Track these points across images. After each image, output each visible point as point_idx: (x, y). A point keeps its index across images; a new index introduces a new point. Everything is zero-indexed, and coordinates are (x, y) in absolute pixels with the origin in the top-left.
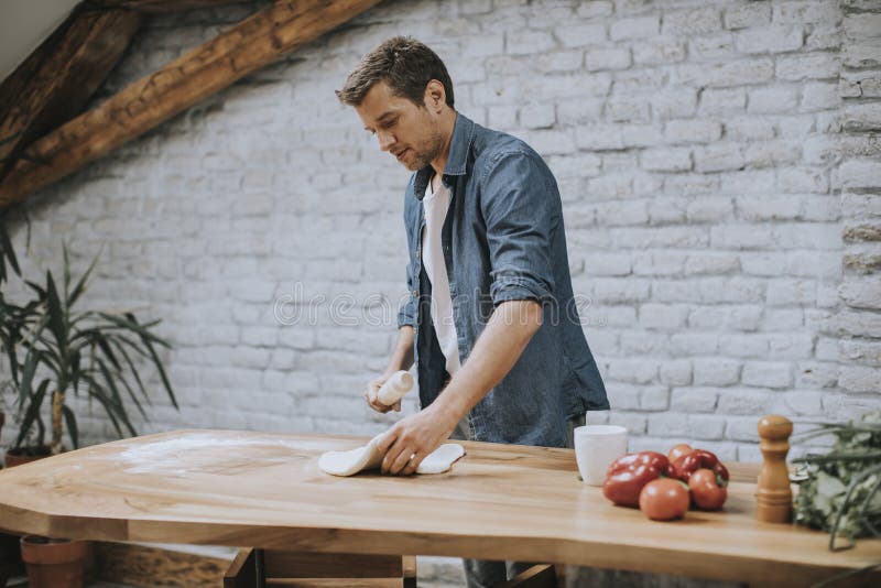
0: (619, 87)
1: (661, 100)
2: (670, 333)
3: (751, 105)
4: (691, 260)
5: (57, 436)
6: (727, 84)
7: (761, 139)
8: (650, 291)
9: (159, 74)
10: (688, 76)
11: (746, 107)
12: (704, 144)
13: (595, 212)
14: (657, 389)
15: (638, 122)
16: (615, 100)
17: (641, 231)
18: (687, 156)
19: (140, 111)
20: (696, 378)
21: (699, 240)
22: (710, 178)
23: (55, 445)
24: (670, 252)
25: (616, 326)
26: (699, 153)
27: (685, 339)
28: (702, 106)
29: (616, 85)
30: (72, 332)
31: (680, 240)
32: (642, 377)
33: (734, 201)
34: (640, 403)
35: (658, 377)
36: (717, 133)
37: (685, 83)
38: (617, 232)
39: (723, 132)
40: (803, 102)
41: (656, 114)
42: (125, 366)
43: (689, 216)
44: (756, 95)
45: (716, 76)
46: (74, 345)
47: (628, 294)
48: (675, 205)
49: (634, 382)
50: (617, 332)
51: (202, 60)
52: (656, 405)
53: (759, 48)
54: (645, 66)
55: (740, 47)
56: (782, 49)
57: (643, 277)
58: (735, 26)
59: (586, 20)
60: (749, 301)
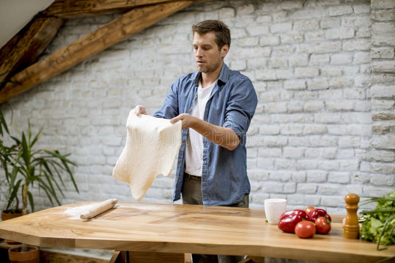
0: (274, 53)
1: (292, 59)
2: (297, 159)
3: (331, 61)
4: (306, 128)
5: (25, 205)
6: (322, 52)
7: (336, 76)
8: (288, 142)
9: (71, 45)
10: (304, 48)
11: (330, 62)
12: (311, 78)
13: (264, 107)
14: (291, 184)
15: (283, 68)
16: (272, 59)
17: (283, 116)
18: (304, 83)
19: (63, 62)
20: (308, 179)
21: (309, 120)
22: (314, 92)
23: (24, 209)
24: (297, 125)
25: (273, 157)
26: (309, 82)
27: (304, 162)
28: (311, 62)
29: (273, 52)
30: (32, 159)
31: (301, 120)
32: (284, 178)
33: (324, 103)
34: (283, 190)
35: (291, 179)
36: (317, 73)
37: (304, 52)
38: (273, 116)
39: (320, 73)
40: (355, 60)
41: (290, 65)
42: (55, 174)
43: (305, 109)
44: (334, 57)
45: (317, 48)
46: (32, 164)
47: (279, 142)
49: (281, 181)
50: (273, 159)
51: (90, 40)
52: (291, 191)
53: (335, 37)
54: (286, 44)
55: (327, 37)
56: (345, 37)
57: (285, 135)
58: (325, 27)
59: (260, 24)
60: (331, 145)
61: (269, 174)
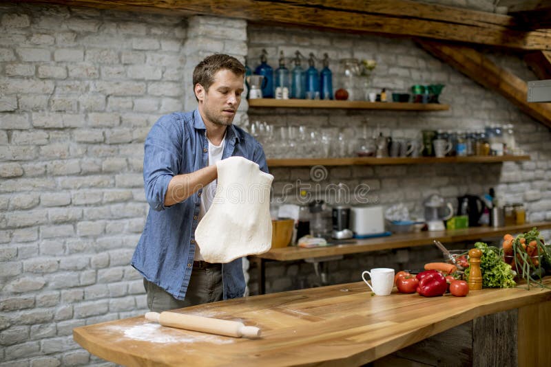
0: (59, 90)
1: (85, 100)
2: (95, 237)
3: (134, 107)
4: (105, 195)
6: (122, 94)
7: (140, 126)
8: (83, 214)
10: (101, 88)
11: (133, 108)
12: (110, 128)
13: (46, 166)
14: (90, 271)
15: (71, 112)
16: (56, 97)
17: (74, 178)
18: (101, 133)
20: (111, 262)
21: (109, 183)
22: (113, 147)
24: (93, 191)
25: (63, 237)
26: (108, 132)
27: (105, 240)
28: (109, 106)
29: (57, 88)
31: (99, 183)
32: (80, 266)
33: (127, 160)
34: (80, 282)
35: (90, 265)
36: (117, 122)
37: (100, 92)
38: (60, 179)
39: (121, 122)
40: (162, 108)
41: (82, 108)
43: (103, 169)
44: (138, 102)
45: (118, 89)
47: (70, 216)
48: (95, 162)
49: (76, 269)
50: (63, 241)
52: (89, 282)
53: (139, 76)
54: (75, 79)
55: (129, 75)
56: (151, 78)
57: (78, 205)
58: (127, 62)
59: (36, 45)
60: (138, 216)
61: (59, 262)
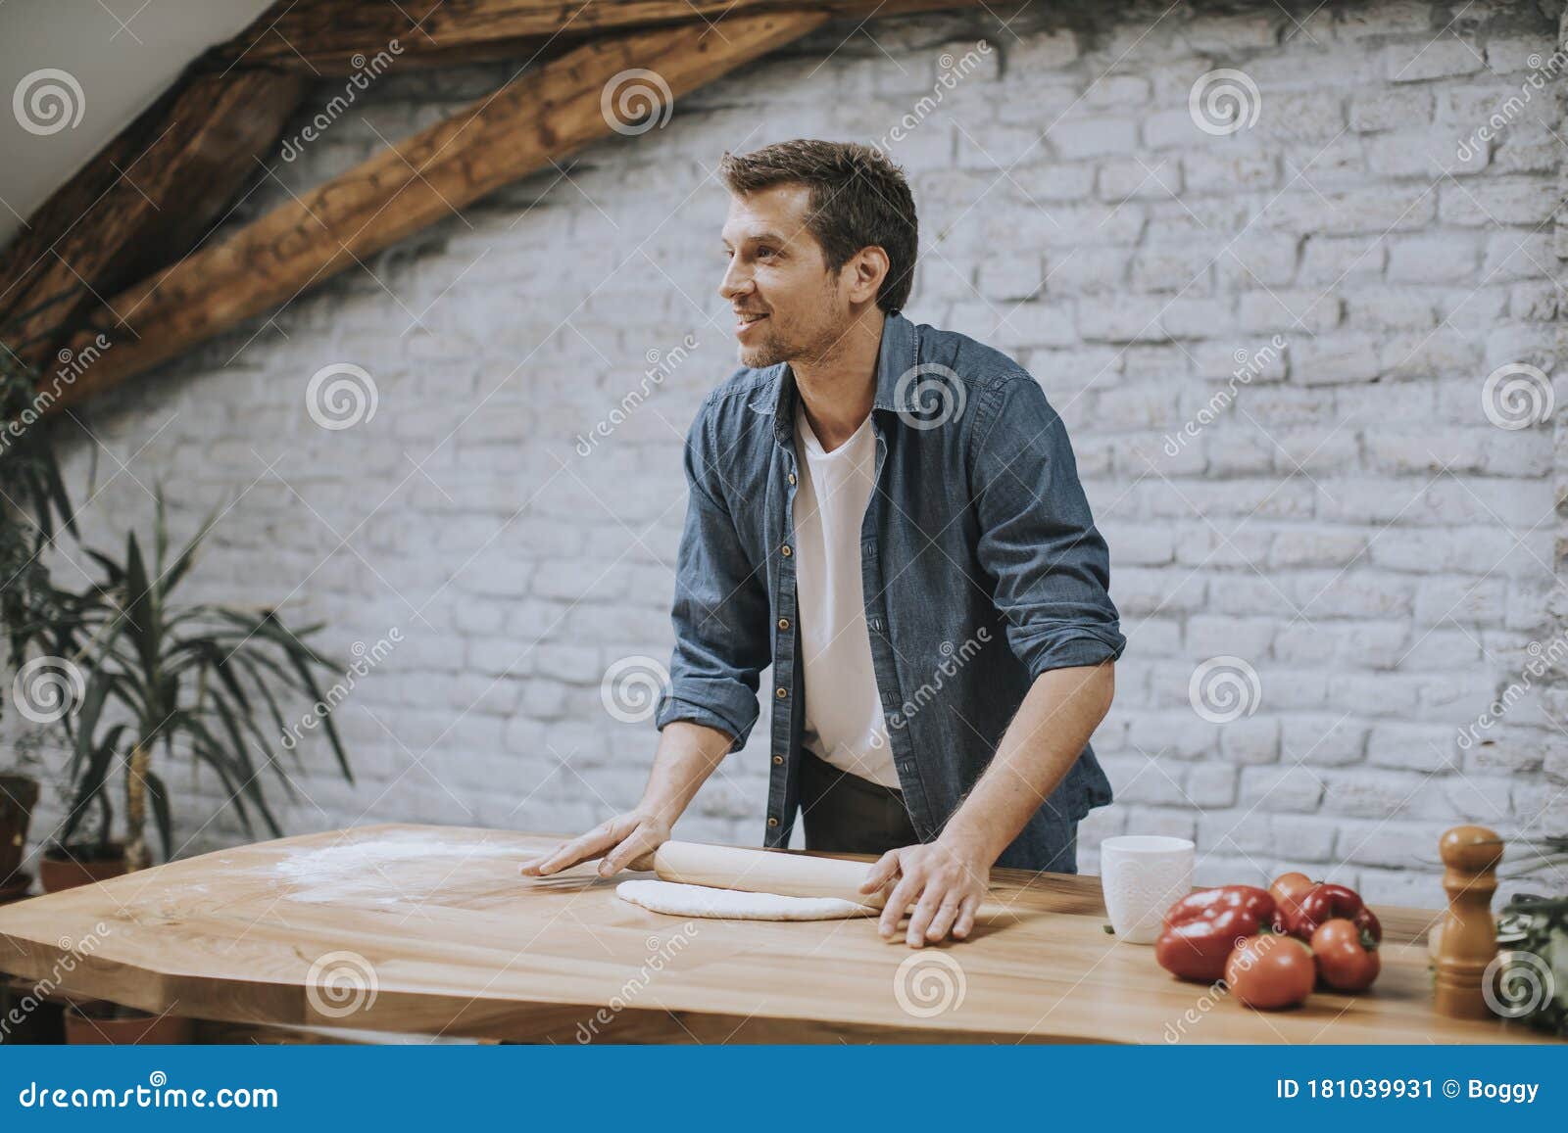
0: (1157, 231)
1: (1231, 254)
3: (1393, 266)
4: (1281, 539)
5: (135, 827)
6: (1352, 229)
7: (1410, 329)
8: (1206, 595)
9: (334, 186)
10: (1282, 213)
11: (1385, 270)
12: (1309, 335)
13: (1111, 450)
14: (1216, 769)
15: (1191, 292)
16: (1149, 253)
17: (1192, 487)
19: (298, 252)
20: (1286, 749)
21: (1294, 507)
22: (1319, 395)
23: (131, 843)
24: (1244, 525)
25: (1144, 655)
26: (1300, 353)
27: (1270, 680)
28: (1306, 265)
29: (1152, 226)
30: (167, 643)
31: (1263, 505)
32: (1189, 746)
33: (1359, 437)
34: (1184, 792)
35: (1218, 746)
36: (1331, 316)
37: (1277, 227)
38: (1148, 487)
39: (1344, 315)
40: (1487, 263)
41: (1223, 279)
42: (259, 704)
43: (1278, 462)
44: (1406, 252)
45: (1334, 214)
46: (169, 664)
47: (1168, 598)
48: (1254, 441)
49: (1175, 754)
51: (414, 163)
52: (1213, 797)
53: (1409, 167)
54: (1205, 194)
55: (1376, 165)
56: (1448, 171)
57: (1193, 567)
58: (1367, 127)
59: (1101, 110)
60: (1384, 615)
61: (1127, 726)
